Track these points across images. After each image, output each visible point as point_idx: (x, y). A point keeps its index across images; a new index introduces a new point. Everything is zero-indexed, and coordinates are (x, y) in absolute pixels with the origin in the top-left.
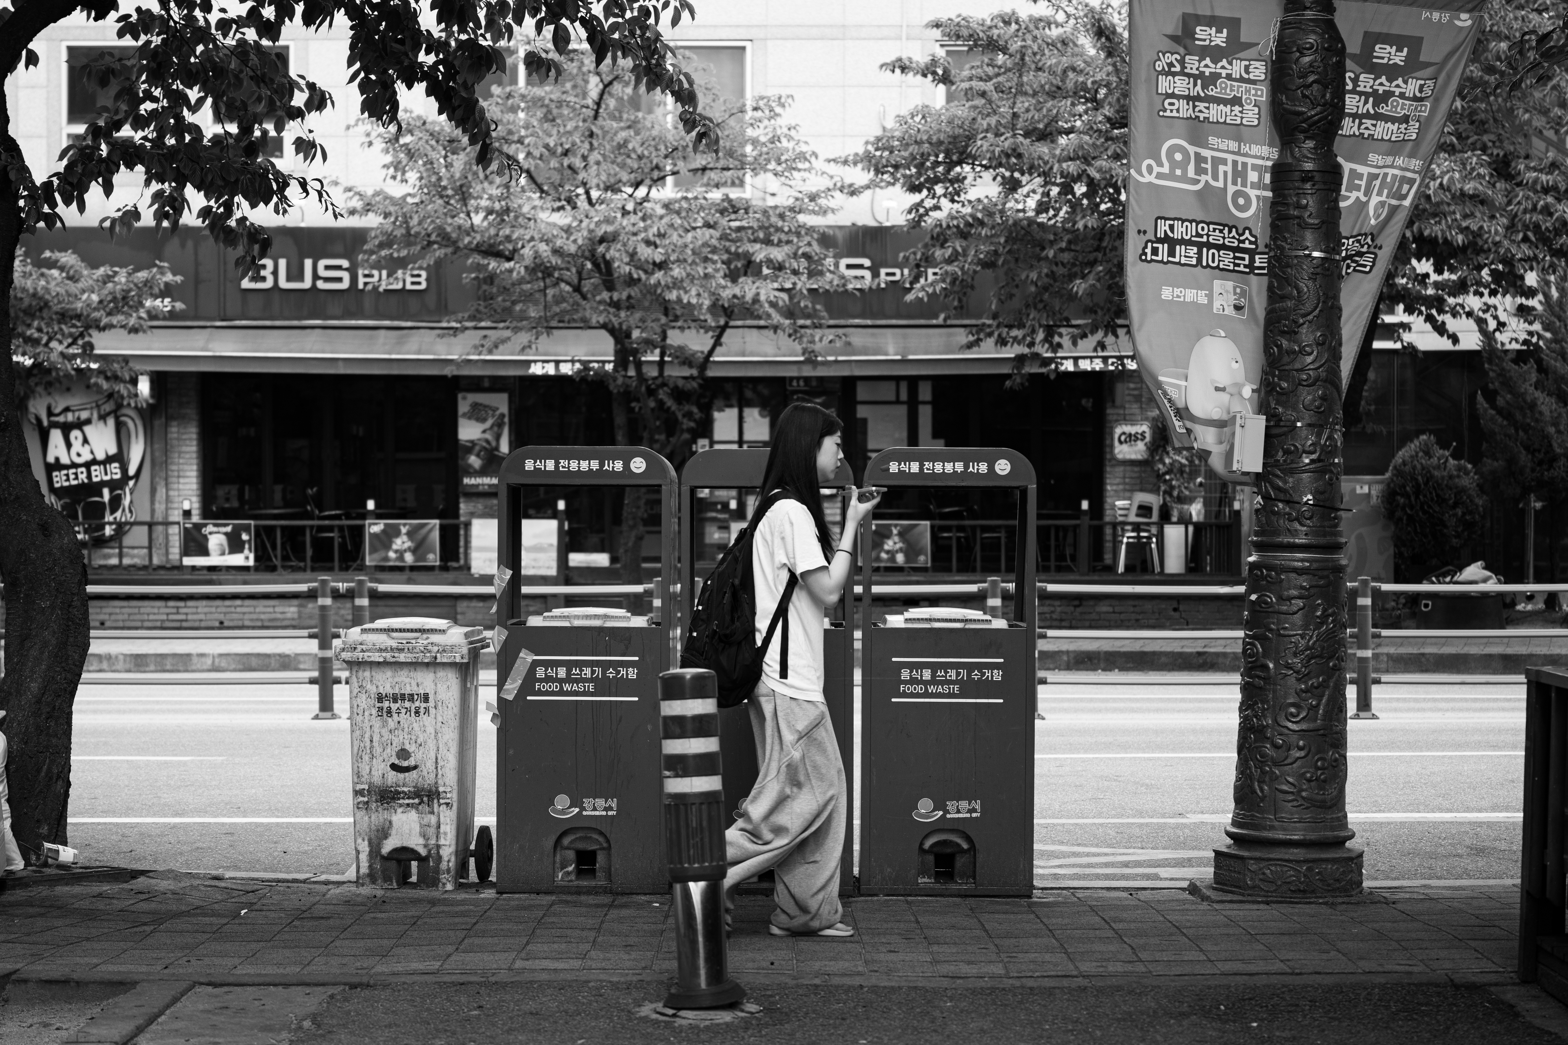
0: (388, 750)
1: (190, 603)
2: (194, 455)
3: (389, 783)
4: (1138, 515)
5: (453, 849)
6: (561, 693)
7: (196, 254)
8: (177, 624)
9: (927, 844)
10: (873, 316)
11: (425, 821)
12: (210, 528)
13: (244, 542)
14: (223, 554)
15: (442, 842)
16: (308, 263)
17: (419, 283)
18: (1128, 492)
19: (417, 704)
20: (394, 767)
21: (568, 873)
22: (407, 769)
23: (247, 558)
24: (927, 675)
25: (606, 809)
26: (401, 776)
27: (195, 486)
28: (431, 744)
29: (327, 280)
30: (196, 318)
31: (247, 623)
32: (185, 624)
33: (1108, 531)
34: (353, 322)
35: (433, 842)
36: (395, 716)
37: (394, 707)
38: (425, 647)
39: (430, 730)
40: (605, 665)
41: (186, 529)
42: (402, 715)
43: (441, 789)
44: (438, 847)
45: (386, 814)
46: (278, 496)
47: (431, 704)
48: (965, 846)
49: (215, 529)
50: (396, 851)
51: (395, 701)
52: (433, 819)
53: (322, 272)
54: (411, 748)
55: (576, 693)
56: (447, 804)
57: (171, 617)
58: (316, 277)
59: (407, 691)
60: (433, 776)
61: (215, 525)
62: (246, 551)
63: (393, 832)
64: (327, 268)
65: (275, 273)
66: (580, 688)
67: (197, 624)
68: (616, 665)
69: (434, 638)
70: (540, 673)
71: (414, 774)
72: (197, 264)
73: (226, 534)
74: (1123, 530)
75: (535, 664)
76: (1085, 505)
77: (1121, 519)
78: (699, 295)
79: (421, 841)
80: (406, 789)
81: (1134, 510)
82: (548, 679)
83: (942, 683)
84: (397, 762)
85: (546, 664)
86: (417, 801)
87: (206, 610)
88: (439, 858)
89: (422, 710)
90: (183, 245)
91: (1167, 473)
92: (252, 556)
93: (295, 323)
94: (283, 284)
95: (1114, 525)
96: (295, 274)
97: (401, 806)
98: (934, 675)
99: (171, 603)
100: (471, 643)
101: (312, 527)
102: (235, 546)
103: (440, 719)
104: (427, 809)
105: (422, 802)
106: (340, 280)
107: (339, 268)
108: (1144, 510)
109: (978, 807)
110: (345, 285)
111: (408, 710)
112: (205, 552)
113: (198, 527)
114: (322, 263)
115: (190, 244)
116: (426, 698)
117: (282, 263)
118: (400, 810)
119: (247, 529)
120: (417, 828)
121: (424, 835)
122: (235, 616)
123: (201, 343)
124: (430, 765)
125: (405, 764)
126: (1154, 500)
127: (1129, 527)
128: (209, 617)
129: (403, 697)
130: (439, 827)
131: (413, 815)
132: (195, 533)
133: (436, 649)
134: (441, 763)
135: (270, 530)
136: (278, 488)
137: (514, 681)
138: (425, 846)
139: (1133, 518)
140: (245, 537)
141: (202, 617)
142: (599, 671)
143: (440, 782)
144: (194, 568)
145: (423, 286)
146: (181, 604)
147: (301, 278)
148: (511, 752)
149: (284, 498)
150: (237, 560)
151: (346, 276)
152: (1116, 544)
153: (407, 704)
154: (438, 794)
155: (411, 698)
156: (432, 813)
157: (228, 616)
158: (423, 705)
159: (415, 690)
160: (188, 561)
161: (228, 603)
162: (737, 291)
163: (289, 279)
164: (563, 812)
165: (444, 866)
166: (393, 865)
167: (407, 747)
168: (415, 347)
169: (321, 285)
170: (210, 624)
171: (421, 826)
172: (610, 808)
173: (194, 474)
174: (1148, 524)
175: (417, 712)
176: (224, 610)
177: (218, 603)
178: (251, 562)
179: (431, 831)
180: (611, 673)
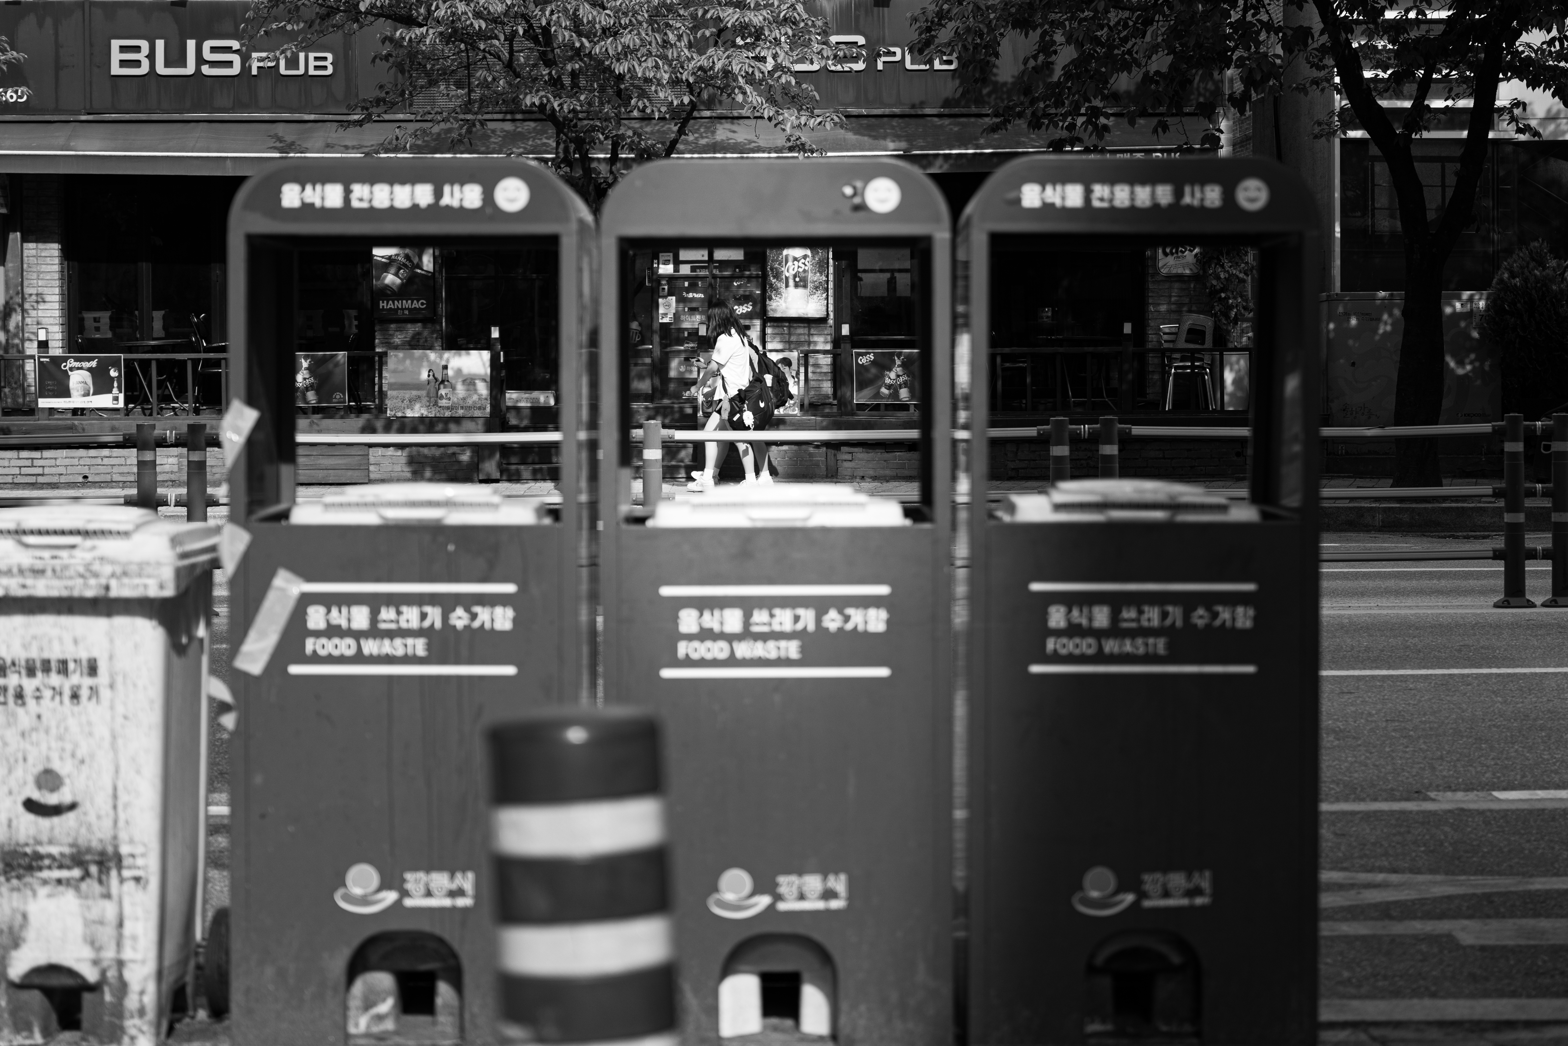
0: (19, 772)
1: (47, 454)
2: (57, 276)
3: (22, 839)
4: (1187, 341)
5: (150, 967)
6: (359, 658)
7: (56, 34)
8: (32, 480)
9: (1100, 959)
10: (868, 104)
11: (94, 914)
12: (71, 363)
13: (112, 379)
14: (87, 394)
15: (128, 954)
16: (191, 44)
17: (325, 68)
18: (1175, 315)
19: (75, 679)
20: (31, 806)
21: (380, 1018)
22: (56, 810)
23: (116, 399)
24: (1101, 617)
25: (452, 894)
26: (45, 823)
27: (57, 313)
28: (104, 761)
29: (214, 64)
30: (57, 111)
31: (116, 478)
32: (41, 480)
33: (1153, 360)
34: (245, 116)
35: (109, 954)
36: (31, 702)
37: (29, 685)
38: (88, 566)
39: (102, 731)
40: (448, 603)
41: (40, 363)
42: (46, 702)
43: (124, 850)
44: (121, 964)
45: (16, 900)
46: (158, 325)
47: (103, 678)
48: (1176, 959)
49: (77, 364)
50: (38, 971)
51: (31, 672)
52: (109, 910)
53: (207, 55)
54: (63, 768)
55: (389, 660)
56: (137, 879)
57: (25, 471)
58: (200, 60)
59: (54, 654)
60: (107, 823)
61: (77, 360)
62: (115, 391)
63: (30, 934)
64: (214, 50)
65: (151, 56)
66: (397, 647)
67: (55, 479)
68: (469, 601)
69: (107, 547)
70: (316, 617)
71: (69, 820)
72: (58, 46)
73: (90, 370)
74: (1171, 360)
75: (306, 600)
76: (1127, 328)
77: (1166, 345)
78: (657, 67)
79: (87, 953)
80: (54, 850)
81: (1183, 336)
82: (332, 631)
83: (1132, 634)
84: (36, 795)
85: (329, 601)
86: (76, 873)
87: (67, 462)
88: (122, 987)
89: (84, 693)
90: (40, 24)
91: (1222, 290)
92: (121, 397)
93: (176, 116)
94: (161, 69)
95: (1163, 353)
96: (176, 57)
97: (45, 882)
98: (1115, 617)
99: (24, 454)
100: (184, 556)
101: (195, 362)
102: (101, 385)
103: (120, 709)
104: (97, 888)
105: (87, 875)
106: (229, 64)
107: (228, 50)
108: (1195, 334)
109: (1205, 884)
110: (236, 70)
111: (57, 692)
112: (65, 393)
113: (57, 361)
114: (207, 45)
115: (49, 21)
116: (92, 669)
117: (160, 44)
118: (43, 891)
119: (116, 364)
120: (77, 928)
121: (92, 943)
122: (102, 469)
123: (61, 141)
124: (102, 802)
125: (52, 799)
126: (1206, 322)
127: (1177, 356)
128: (70, 470)
129: (46, 666)
130: (120, 925)
131: (69, 899)
132: (52, 368)
133: (107, 569)
134: (123, 798)
135: (145, 365)
136: (158, 316)
137: (263, 635)
138: (96, 962)
139: (1182, 344)
140: (113, 373)
141: (62, 470)
142: (434, 615)
143: (123, 835)
144: (52, 410)
145: (330, 71)
146: (36, 454)
147: (183, 64)
148: (258, 779)
149: (165, 328)
150: (104, 401)
151: (236, 59)
152: (1165, 374)
153: (55, 679)
154: (118, 859)
155: (63, 667)
156: (108, 896)
157: (94, 470)
158: (87, 682)
159: (69, 652)
160: (44, 403)
161: (93, 452)
162: (703, 61)
163: (167, 65)
164: (364, 901)
165: (131, 1002)
166: (35, 998)
167: (56, 765)
168: (320, 144)
169: (206, 70)
170: (71, 479)
171: (87, 923)
172: (459, 893)
173: (57, 298)
174: (1199, 351)
175: (75, 696)
176: (88, 461)
177: (82, 452)
178: (121, 404)
179: (107, 934)
180: (459, 618)
